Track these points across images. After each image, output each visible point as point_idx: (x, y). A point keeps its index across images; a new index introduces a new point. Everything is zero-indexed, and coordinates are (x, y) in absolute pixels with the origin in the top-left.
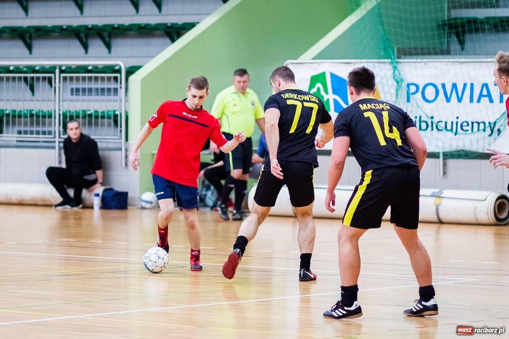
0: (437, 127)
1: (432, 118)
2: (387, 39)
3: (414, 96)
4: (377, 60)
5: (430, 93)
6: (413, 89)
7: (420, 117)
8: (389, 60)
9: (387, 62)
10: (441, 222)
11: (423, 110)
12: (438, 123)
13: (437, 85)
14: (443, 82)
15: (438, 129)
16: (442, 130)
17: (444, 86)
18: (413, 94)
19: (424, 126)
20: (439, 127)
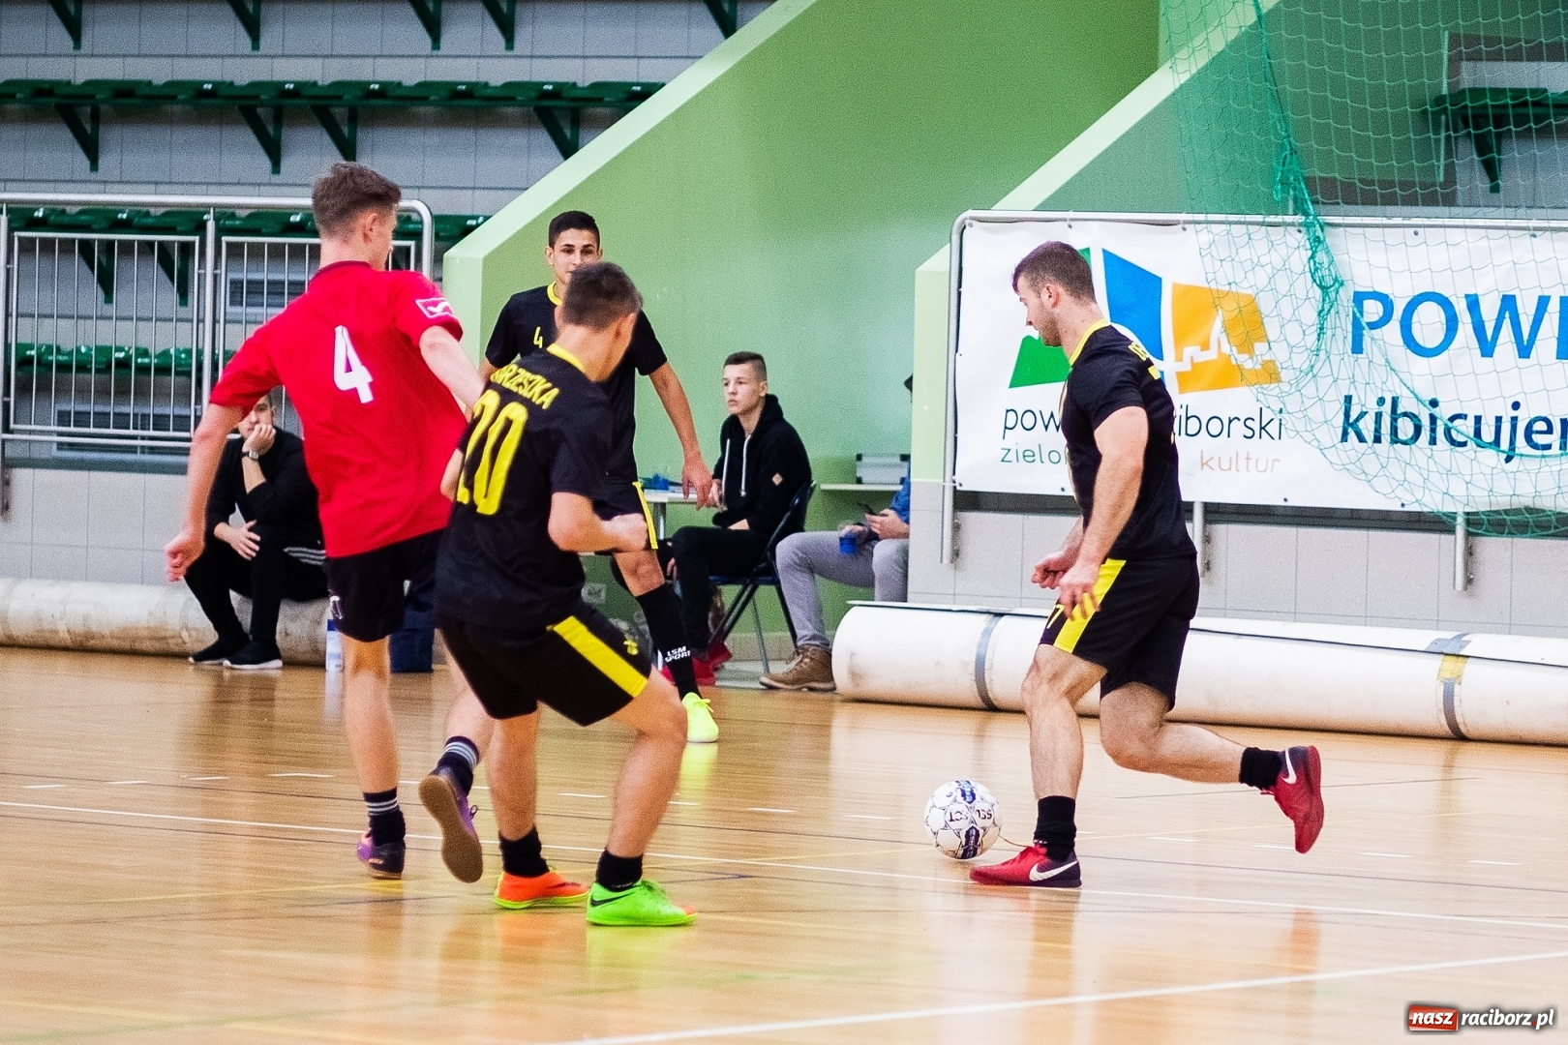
0: (1448, 432)
1: (1434, 403)
2: (1293, 152)
3: (1376, 333)
4: (1259, 218)
5: (1429, 323)
6: (1373, 310)
7: (1395, 401)
8: (1300, 218)
9: (1292, 224)
10: (1458, 736)
11: (1405, 377)
12: (1452, 419)
13: (1453, 300)
14: (1472, 292)
15: (1453, 442)
16: (1464, 444)
17: (1473, 303)
18: (1373, 326)
19: (1406, 428)
20: (1454, 433)
